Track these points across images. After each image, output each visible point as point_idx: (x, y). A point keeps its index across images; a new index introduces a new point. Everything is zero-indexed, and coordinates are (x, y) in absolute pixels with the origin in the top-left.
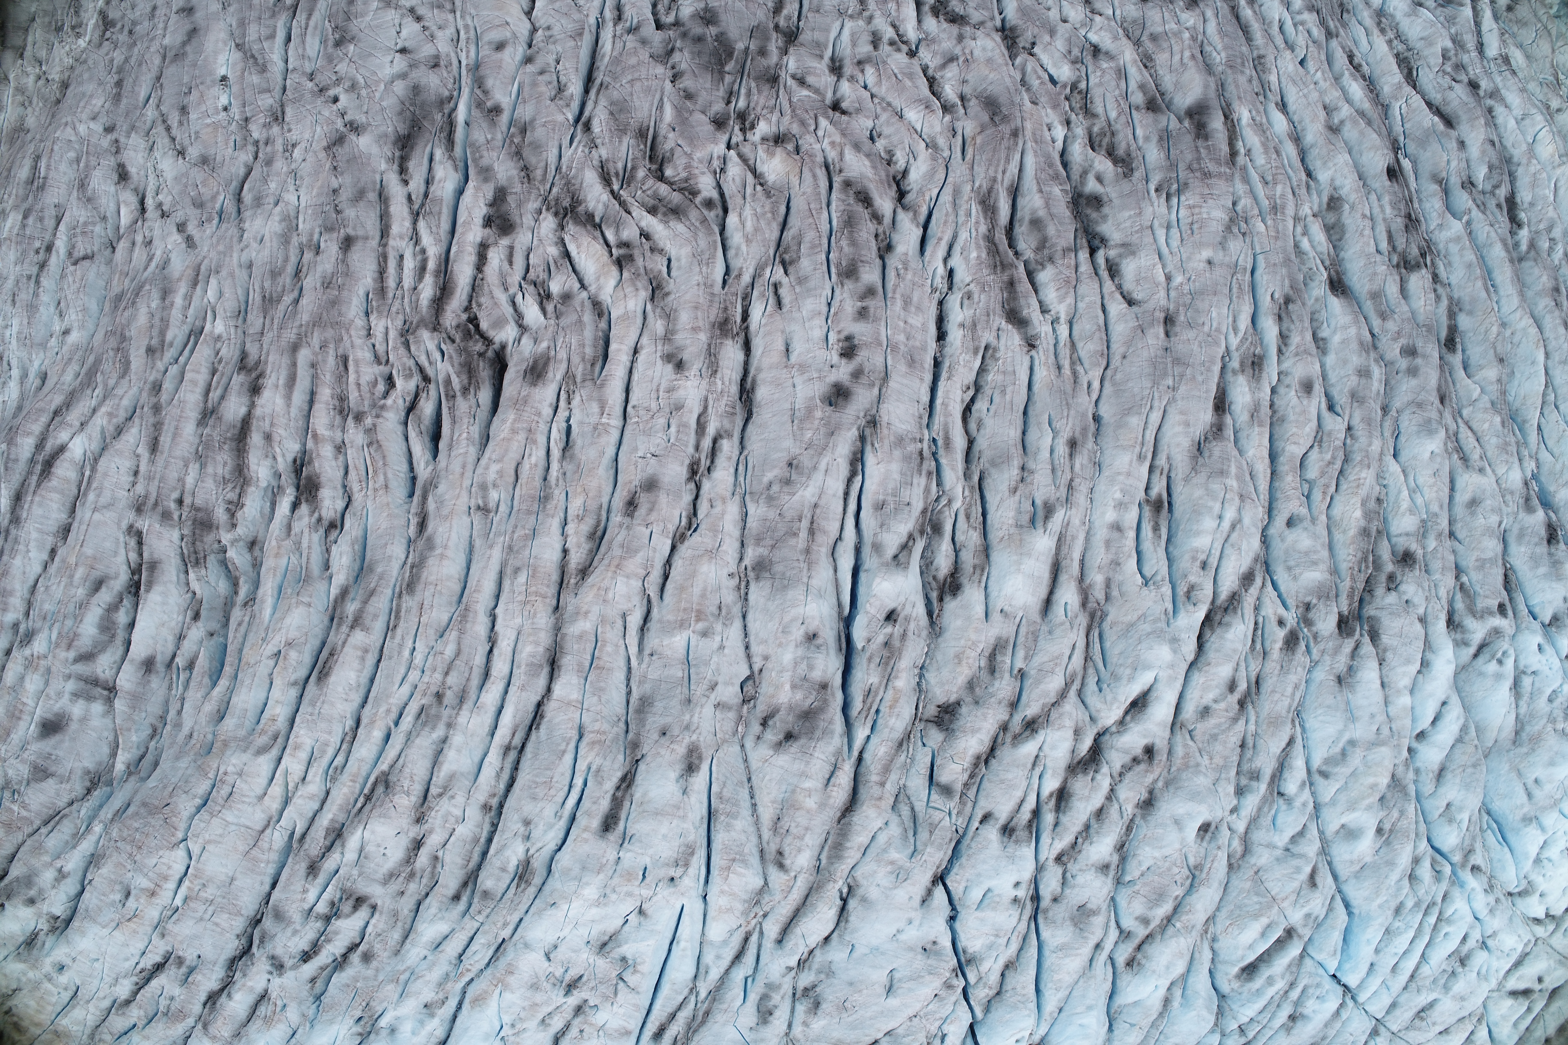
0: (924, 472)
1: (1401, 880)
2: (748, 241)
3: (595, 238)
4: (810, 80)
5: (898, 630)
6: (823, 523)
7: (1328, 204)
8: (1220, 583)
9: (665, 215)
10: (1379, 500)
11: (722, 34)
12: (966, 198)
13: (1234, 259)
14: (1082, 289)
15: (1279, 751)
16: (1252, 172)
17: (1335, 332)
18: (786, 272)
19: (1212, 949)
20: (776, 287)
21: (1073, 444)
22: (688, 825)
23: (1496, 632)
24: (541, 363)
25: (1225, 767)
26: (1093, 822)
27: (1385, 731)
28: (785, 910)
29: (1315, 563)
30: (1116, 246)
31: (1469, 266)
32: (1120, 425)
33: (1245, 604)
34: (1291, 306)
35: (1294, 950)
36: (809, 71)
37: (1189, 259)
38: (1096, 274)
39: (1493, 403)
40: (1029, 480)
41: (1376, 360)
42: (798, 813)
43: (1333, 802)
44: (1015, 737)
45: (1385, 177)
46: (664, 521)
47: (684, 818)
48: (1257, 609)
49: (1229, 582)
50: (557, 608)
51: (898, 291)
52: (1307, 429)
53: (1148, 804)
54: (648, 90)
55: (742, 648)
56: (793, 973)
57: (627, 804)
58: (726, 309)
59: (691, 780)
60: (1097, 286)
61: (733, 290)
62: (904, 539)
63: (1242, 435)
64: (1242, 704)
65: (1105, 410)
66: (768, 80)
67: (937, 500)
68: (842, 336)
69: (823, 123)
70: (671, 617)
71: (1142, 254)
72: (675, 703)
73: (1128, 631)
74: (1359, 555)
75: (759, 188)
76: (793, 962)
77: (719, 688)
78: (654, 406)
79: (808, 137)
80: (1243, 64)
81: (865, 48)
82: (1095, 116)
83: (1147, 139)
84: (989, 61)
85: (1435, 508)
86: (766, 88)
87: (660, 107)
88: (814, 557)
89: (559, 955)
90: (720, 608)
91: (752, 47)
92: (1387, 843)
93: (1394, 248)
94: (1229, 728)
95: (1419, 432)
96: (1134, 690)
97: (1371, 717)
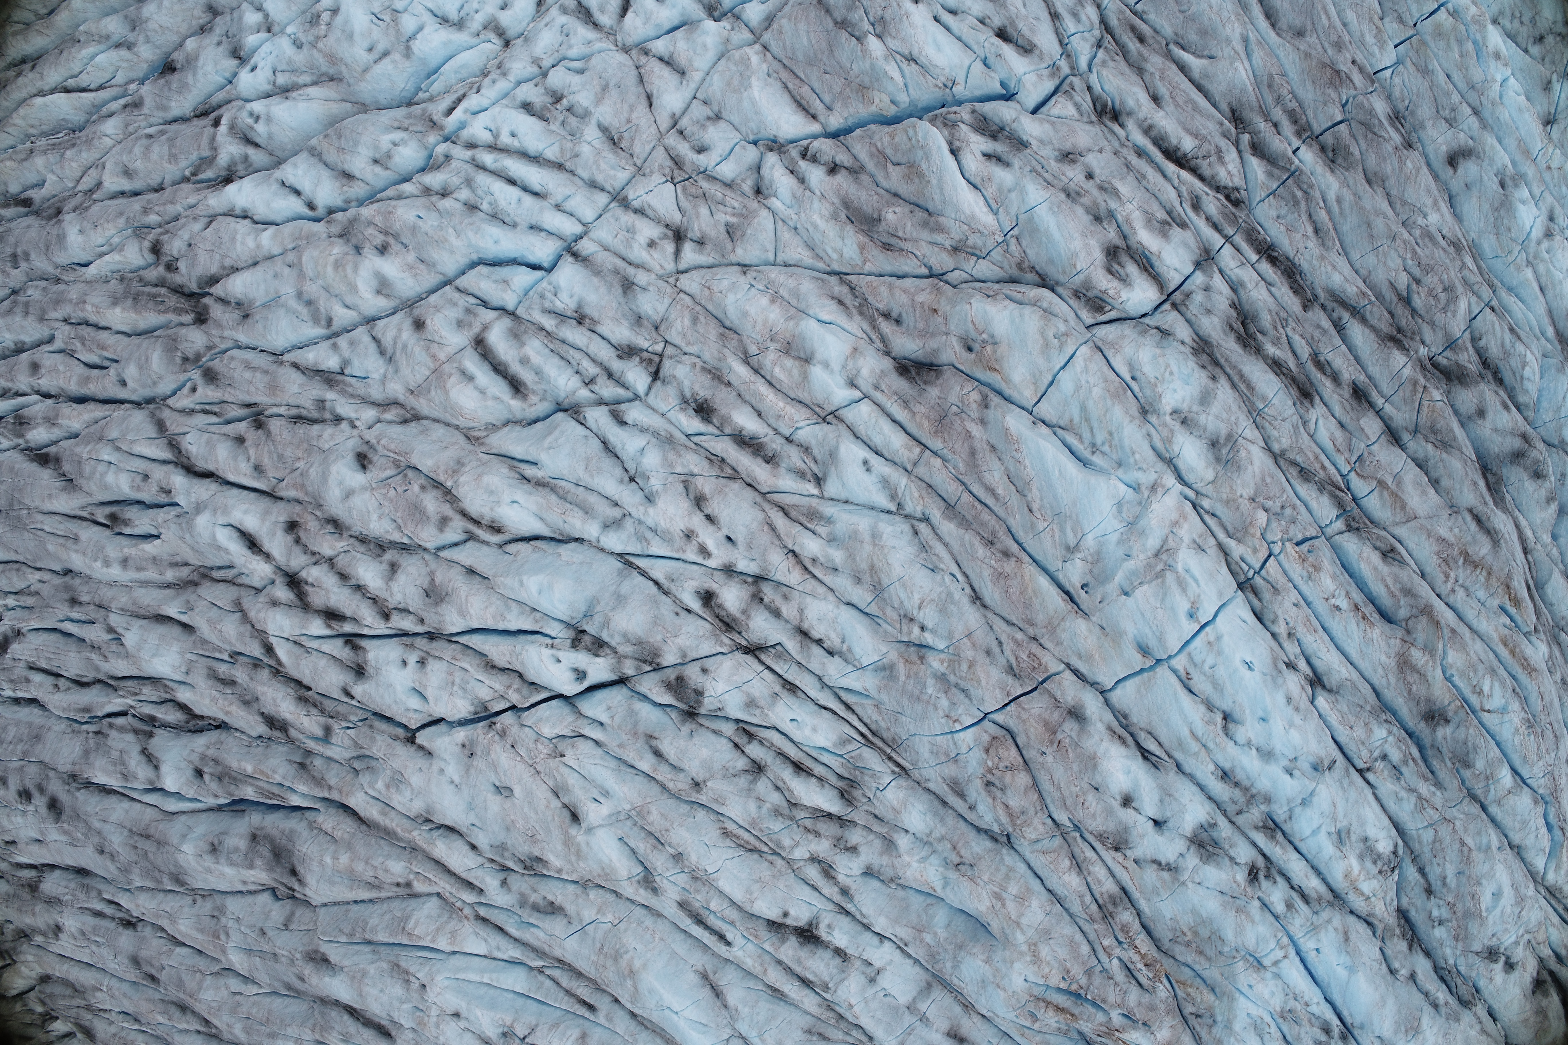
6: (143, 825)
8: (160, 458)
10: (122, 280)
19: (501, 427)
21: (74, 602)
22: (372, 969)
23: (232, 127)
25: (308, 442)
26: (352, 583)
27: (291, 257)
33: (177, 431)
40: (97, 644)
42: (355, 868)
43: (354, 308)
44: (279, 664)
46: (160, 954)
48: (187, 412)
49: (161, 449)
53: (337, 525)
55: (249, 896)
57: (368, 1015)
58: (22, 885)
59: (333, 962)
61: (12, 878)
62: (143, 759)
63: (71, 431)
64: (259, 426)
67: (135, 715)
68: (18, 800)
72: (277, 967)
74: (151, 304)
77: (264, 927)
90: (212, 917)
92: (396, 236)
94: (273, 442)
95: (66, 246)
96: (237, 547)
97: (276, 276)
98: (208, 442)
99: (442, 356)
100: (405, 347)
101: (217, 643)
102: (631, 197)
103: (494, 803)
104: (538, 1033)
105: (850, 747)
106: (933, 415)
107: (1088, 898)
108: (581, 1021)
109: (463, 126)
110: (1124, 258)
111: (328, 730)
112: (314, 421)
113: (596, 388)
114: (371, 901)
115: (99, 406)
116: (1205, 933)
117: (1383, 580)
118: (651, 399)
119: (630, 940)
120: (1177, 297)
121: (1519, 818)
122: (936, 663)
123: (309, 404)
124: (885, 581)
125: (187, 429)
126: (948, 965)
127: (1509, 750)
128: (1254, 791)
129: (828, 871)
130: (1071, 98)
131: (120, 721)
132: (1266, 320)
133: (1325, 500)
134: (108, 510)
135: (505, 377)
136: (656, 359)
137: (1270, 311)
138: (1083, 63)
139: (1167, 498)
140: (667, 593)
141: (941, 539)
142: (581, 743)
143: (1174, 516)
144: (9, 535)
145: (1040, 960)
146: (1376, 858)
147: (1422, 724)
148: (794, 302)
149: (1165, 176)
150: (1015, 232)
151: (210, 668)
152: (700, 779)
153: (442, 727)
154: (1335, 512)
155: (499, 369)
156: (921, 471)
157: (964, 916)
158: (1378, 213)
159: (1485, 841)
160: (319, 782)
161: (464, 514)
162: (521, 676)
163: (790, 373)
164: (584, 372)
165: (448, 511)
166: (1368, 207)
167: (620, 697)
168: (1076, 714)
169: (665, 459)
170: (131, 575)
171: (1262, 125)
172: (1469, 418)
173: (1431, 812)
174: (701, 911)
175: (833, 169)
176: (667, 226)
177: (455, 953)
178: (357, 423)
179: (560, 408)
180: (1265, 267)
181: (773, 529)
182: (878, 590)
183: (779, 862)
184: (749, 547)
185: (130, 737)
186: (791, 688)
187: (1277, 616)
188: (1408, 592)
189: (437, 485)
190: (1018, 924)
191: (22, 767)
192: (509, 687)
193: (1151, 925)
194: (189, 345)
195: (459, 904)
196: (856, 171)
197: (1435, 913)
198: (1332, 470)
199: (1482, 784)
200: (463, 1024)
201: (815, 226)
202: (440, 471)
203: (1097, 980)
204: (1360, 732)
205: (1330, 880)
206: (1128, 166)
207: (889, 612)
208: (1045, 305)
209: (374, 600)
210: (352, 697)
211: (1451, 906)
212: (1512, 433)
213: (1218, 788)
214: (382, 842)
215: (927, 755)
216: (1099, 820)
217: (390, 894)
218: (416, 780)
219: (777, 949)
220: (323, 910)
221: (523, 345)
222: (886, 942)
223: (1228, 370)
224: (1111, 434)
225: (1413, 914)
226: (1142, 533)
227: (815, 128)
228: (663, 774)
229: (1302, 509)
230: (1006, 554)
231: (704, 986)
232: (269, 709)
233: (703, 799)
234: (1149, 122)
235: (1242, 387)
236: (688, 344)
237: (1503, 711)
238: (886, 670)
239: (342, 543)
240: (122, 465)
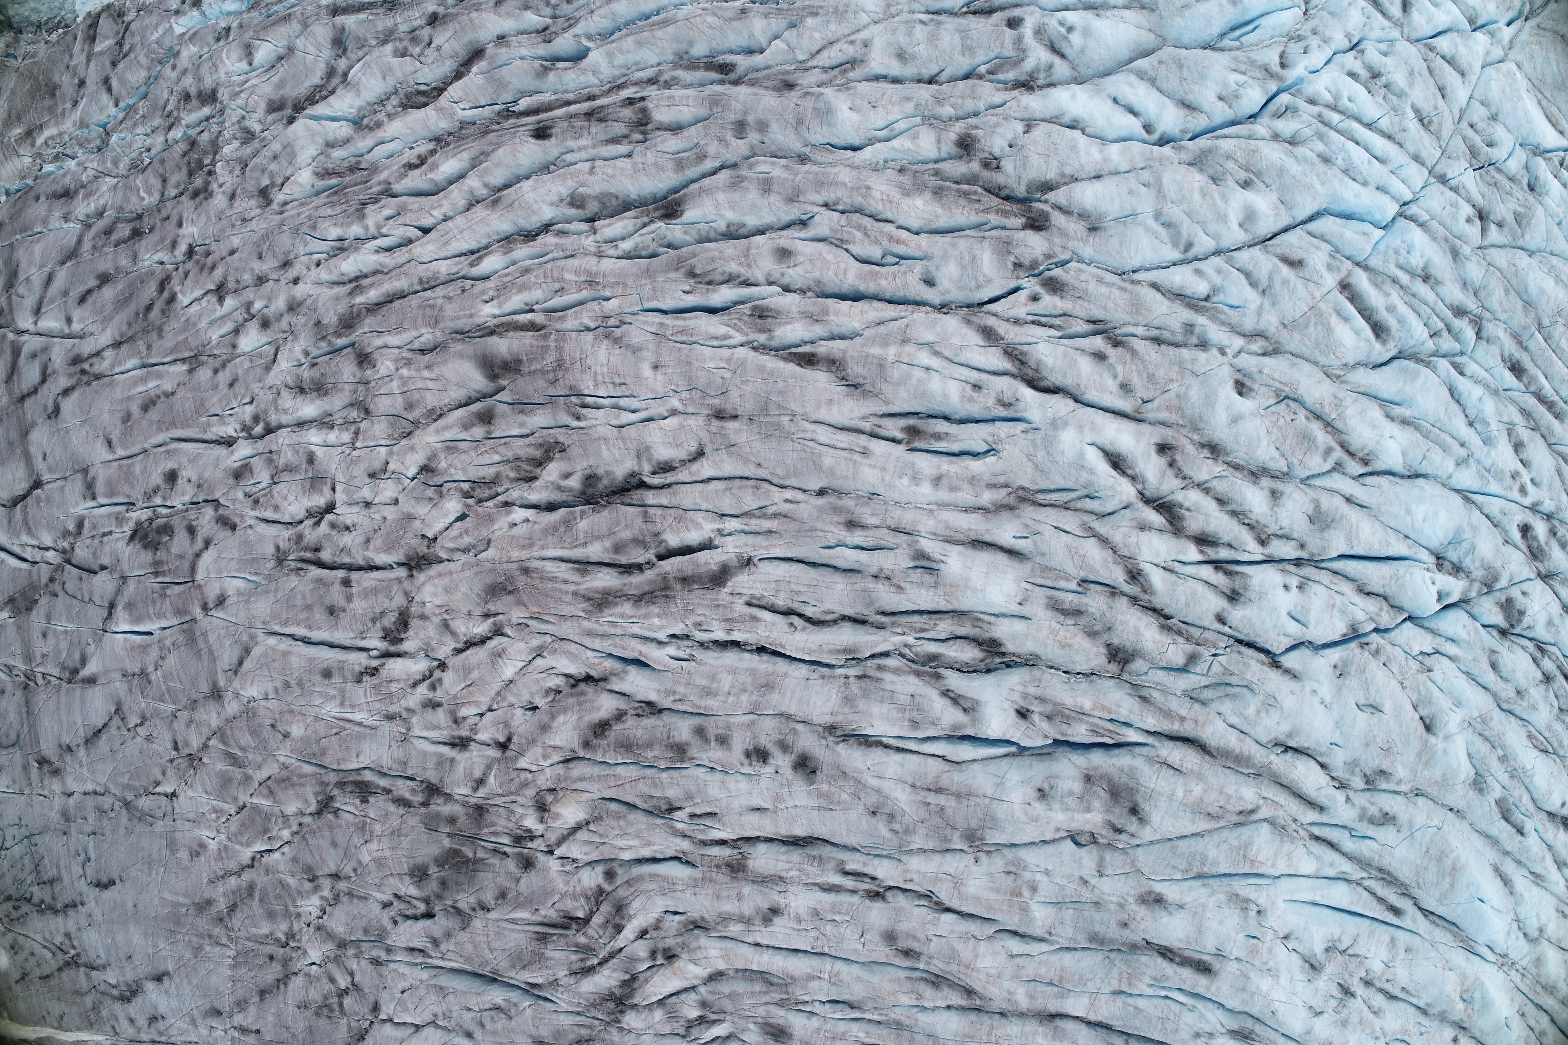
0: (879, 675)
1: (1295, 157)
2: (648, 844)
3: (647, 981)
4: (478, 774)
5: (1036, 707)
6: (930, 778)
7: (578, 207)
8: (994, 368)
9: (622, 918)
10: (901, 170)
11: (436, 861)
12: (597, 626)
13: (650, 337)
14: (687, 504)
15: (1166, 302)
16: (550, 304)
17: (722, 216)
18: (679, 808)
19: (1354, 367)
20: (692, 816)
21: (852, 524)
22: (1211, 902)
23: (1039, 32)
24: (769, 1029)
25: (1181, 364)
26: (1229, 508)
28: (1294, 807)
29: (974, 259)
30: (639, 464)
31: (639, 44)
32: (831, 473)
33: (1017, 340)
34: (698, 272)
35: (1362, 281)
36: (469, 774)
37: (652, 390)
38: (669, 486)
39: (792, 26)
40: (889, 573)
41: (751, 167)
42: (1206, 800)
43: (1216, 236)
44: (1145, 591)
45: (546, 143)
46: (924, 924)
47: (1204, 906)
48: (1017, 322)
49: (994, 359)
50: (1002, 1014)
51: (697, 702)
52: (830, 257)
53: (1214, 449)
54: (499, 935)
55: (1046, 846)
56: (1351, 794)
57: (1187, 953)
58: (717, 866)
59: (1170, 901)
60: (683, 488)
61: (698, 859)
62: (948, 702)
63: (836, 331)
64: (1116, 343)
65: (815, 484)
66: (481, 815)
67: (902, 655)
68: (746, 761)
69: (522, 763)
70: (1016, 918)
71: (649, 440)
72: (1098, 916)
73: (1042, 471)
74: (962, 201)
75: (592, 827)
76: (1340, 796)
77: (1085, 874)
78: (814, 933)
79: (539, 782)
80: (432, 307)
81: (441, 716)
82: (498, 475)
83: (522, 425)
84: (447, 590)
85: (910, 107)
86: (489, 818)
87: (514, 921)
88: (964, 790)
89: (1318, 1005)
90: (1009, 873)
91: (447, 830)
92: (1259, 174)
93: (625, 136)
94: (1142, 361)
95: (829, 125)
96: (1103, 467)
97: (1131, 192)
98: (1065, 355)
99: (1318, 295)
101: (1070, 569)
102: (1449, 176)
103: (1361, 720)
104: (1360, 942)
108: (1389, 928)
109: (1300, 80)
111: (1195, 658)
112: (1177, 345)
113: (1440, 340)
114: (1205, 834)
115: (884, 305)
118: (1476, 355)
119: (1454, 840)
123: (1176, 327)
131: (891, 662)
134: (903, 422)
135: (1368, 321)
136: (1478, 321)
140: (1496, 526)
142: (1438, 659)
151: (1050, 598)
152: (1522, 688)
155: (1367, 314)
160: (1168, 714)
161: (1344, 447)
162: (1385, 598)
164: (1432, 324)
165: (1330, 442)
169: (1497, 408)
170: (944, 496)
174: (1510, 807)
176: (1474, 206)
178: (1228, 350)
179: (1400, 354)
181: (1560, 475)
185: (912, 679)
189: (1319, 417)
191: (753, 722)
194: (1029, 250)
195: (1294, 826)
200: (1291, 945)
202: (1324, 404)
209: (1251, 527)
210: (1225, 624)
218: (1288, 702)
221: (1387, 294)
227: (1564, 142)
228: (1496, 685)
231: (1495, 877)
236: (1503, 311)
239: (1220, 469)
240: (947, 372)
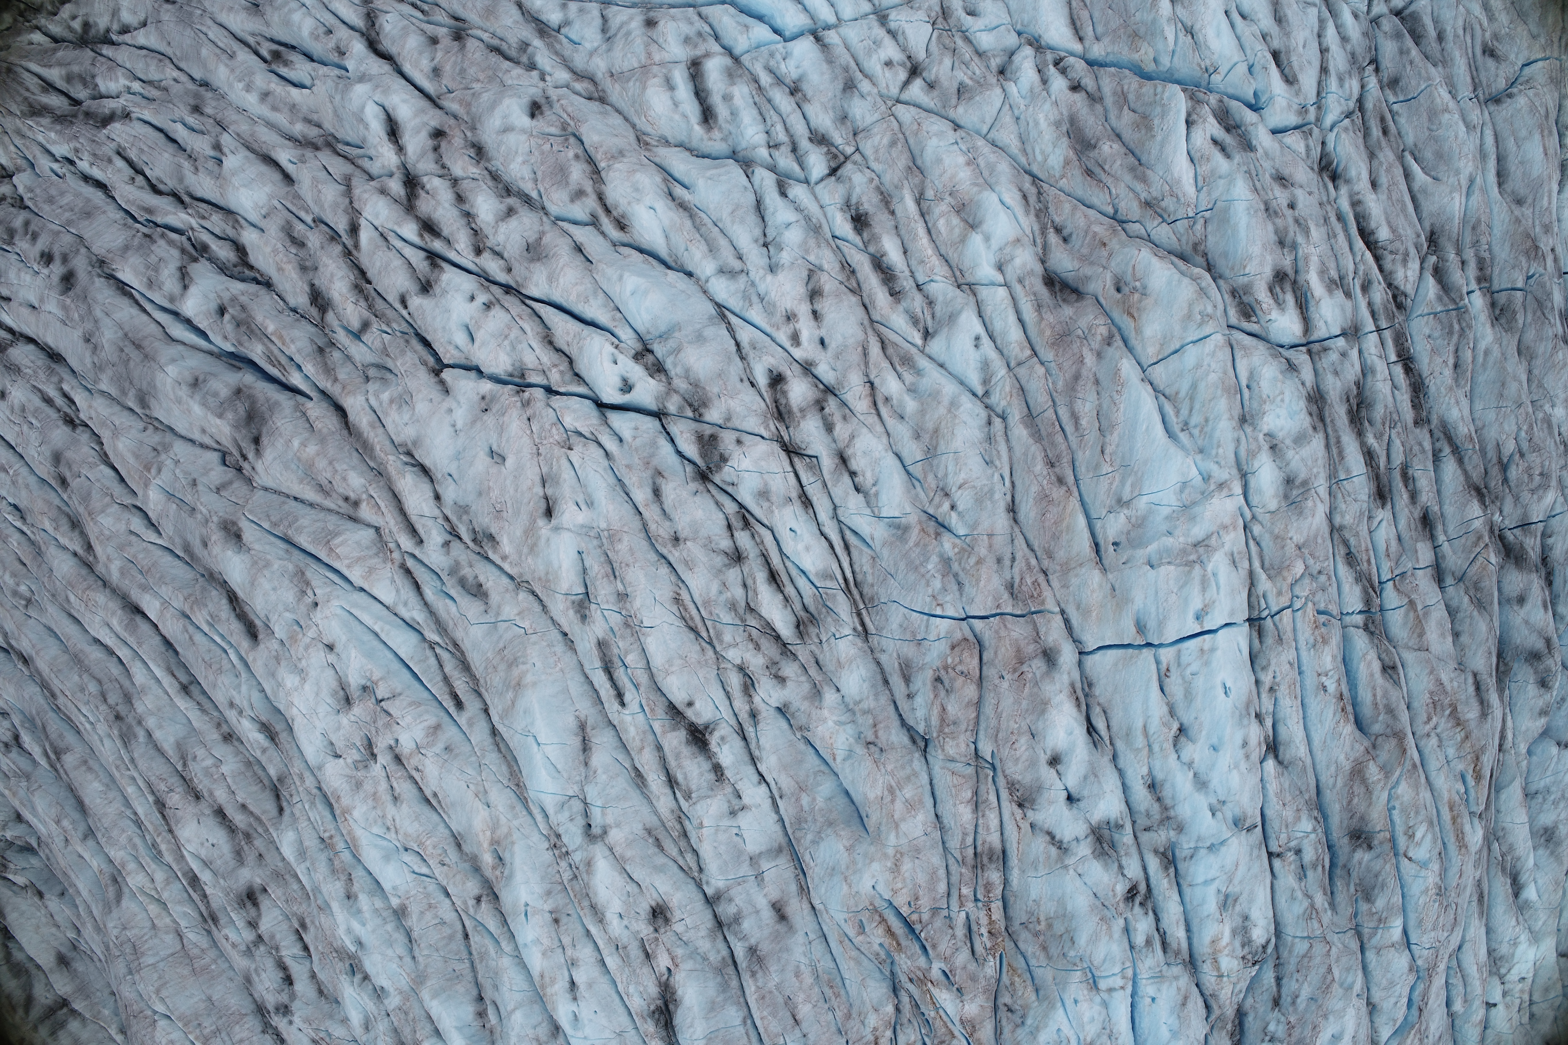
98: (404, 28)
99: (657, 58)
100: (628, 33)
101: (310, 203)
102: (891, 17)
103: (482, 461)
104: (397, 702)
105: (829, 584)
106: (1058, 328)
107: (970, 840)
108: (443, 714)
110: (1288, 287)
111: (366, 326)
112: (508, 58)
113: (776, 153)
114: (311, 505)
116: (1059, 928)
117: (1374, 689)
118: (819, 189)
119: (534, 654)
120: (1316, 347)
121: (1389, 975)
122: (948, 544)
123: (513, 41)
124: (942, 448)
125: (390, 9)
126: (810, 837)
127: (1410, 908)
128: (1172, 813)
129: (749, 686)
130: (1306, 139)
131: (174, 236)
132: (1378, 413)
133: (1357, 590)
134: (276, 48)
135: (701, 104)
136: (842, 158)
137: (1386, 406)
138: (1329, 120)
139: (1228, 500)
140: (742, 358)
141: (1008, 440)
142: (593, 447)
143: (1227, 520)
144: (172, 25)
145: (898, 871)
146: (1247, 942)
147: (1346, 840)
148: (986, 174)
149: (1351, 249)
150: (1207, 214)
151: (288, 222)
152: (682, 535)
153: (473, 374)
154: (1360, 606)
155: (700, 94)
156: (1022, 372)
157: (847, 800)
158: (1516, 378)
159: (1350, 980)
160: (329, 371)
161: (601, 198)
162: (571, 361)
163: (952, 229)
164: (773, 134)
165: (588, 186)
166: (1510, 370)
167: (650, 425)
168: (1049, 657)
169: (805, 242)
170: (264, 111)
171: (1452, 256)
172: (1508, 601)
173: (1316, 925)
174: (616, 660)
175: (1075, 88)
176: (909, 57)
177: (362, 590)
178: (548, 78)
179: (734, 155)
180: (1398, 370)
181: (865, 354)
182: (931, 453)
183: (710, 653)
184: (837, 357)
185: (176, 253)
186: (806, 502)
187: (1269, 665)
188: (1390, 711)
189: (591, 160)
190: (897, 826)
191: (59, 232)
192: (555, 366)
193: (1012, 900)
195: (392, 545)
196: (1094, 98)
197: (1272, 1027)
198: (1374, 570)
199: (1372, 925)
200: (331, 658)
201: (1037, 124)
202: (601, 150)
203: (938, 923)
204: (1289, 814)
205: (1195, 941)
206: (1326, 220)
207: (930, 478)
208: (1203, 284)
209: (476, 232)
210: (406, 307)
211: (1290, 1027)
212: (1540, 633)
213: (1141, 795)
214: (355, 454)
215: (895, 626)
216: (1020, 766)
217: (332, 506)
218: (421, 407)
219: (664, 733)
220: (262, 492)
221: (733, 84)
222: (764, 787)
223: (1329, 430)
224: (1207, 420)
225: (1250, 1019)
226: (1193, 519)
227: (1077, 47)
228: (651, 513)
229: (1335, 585)
230: (1061, 481)
231: (577, 735)
232: (321, 282)
233: (674, 556)
234: (1360, 197)
235: (1335, 451)
236: (877, 160)
237: (1423, 865)
238: (900, 529)
239: (475, 170)
240: (313, 11)
